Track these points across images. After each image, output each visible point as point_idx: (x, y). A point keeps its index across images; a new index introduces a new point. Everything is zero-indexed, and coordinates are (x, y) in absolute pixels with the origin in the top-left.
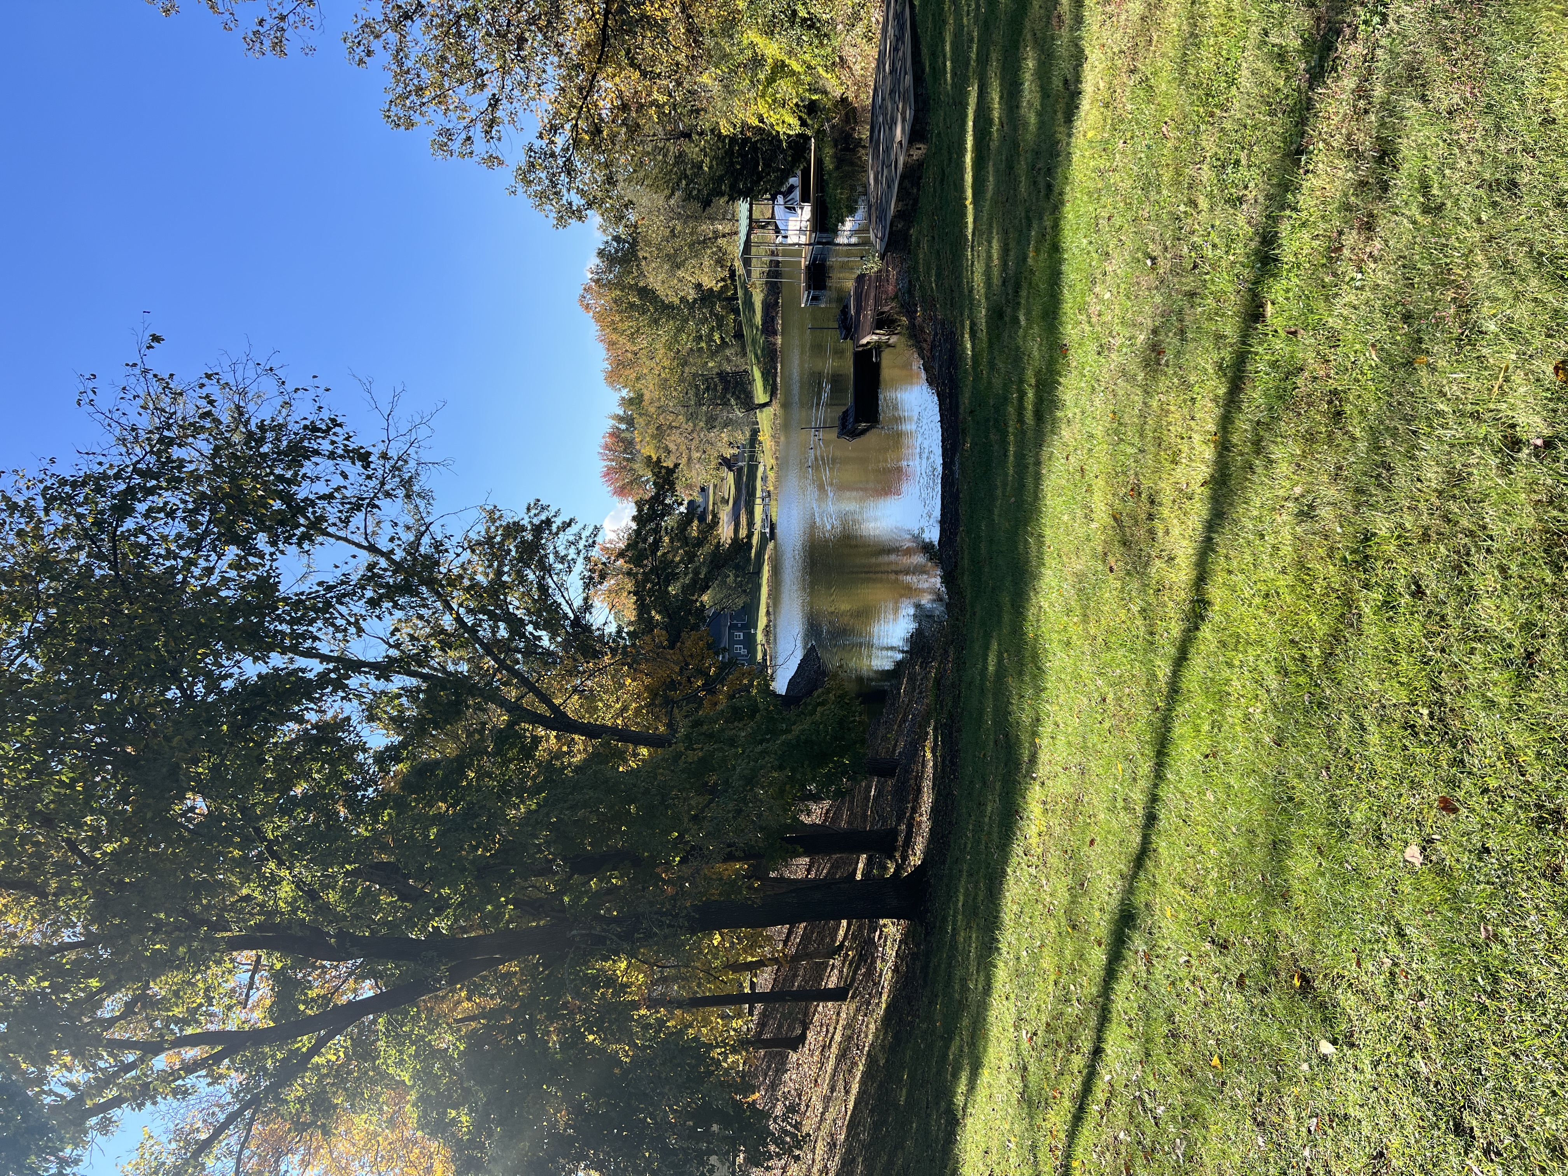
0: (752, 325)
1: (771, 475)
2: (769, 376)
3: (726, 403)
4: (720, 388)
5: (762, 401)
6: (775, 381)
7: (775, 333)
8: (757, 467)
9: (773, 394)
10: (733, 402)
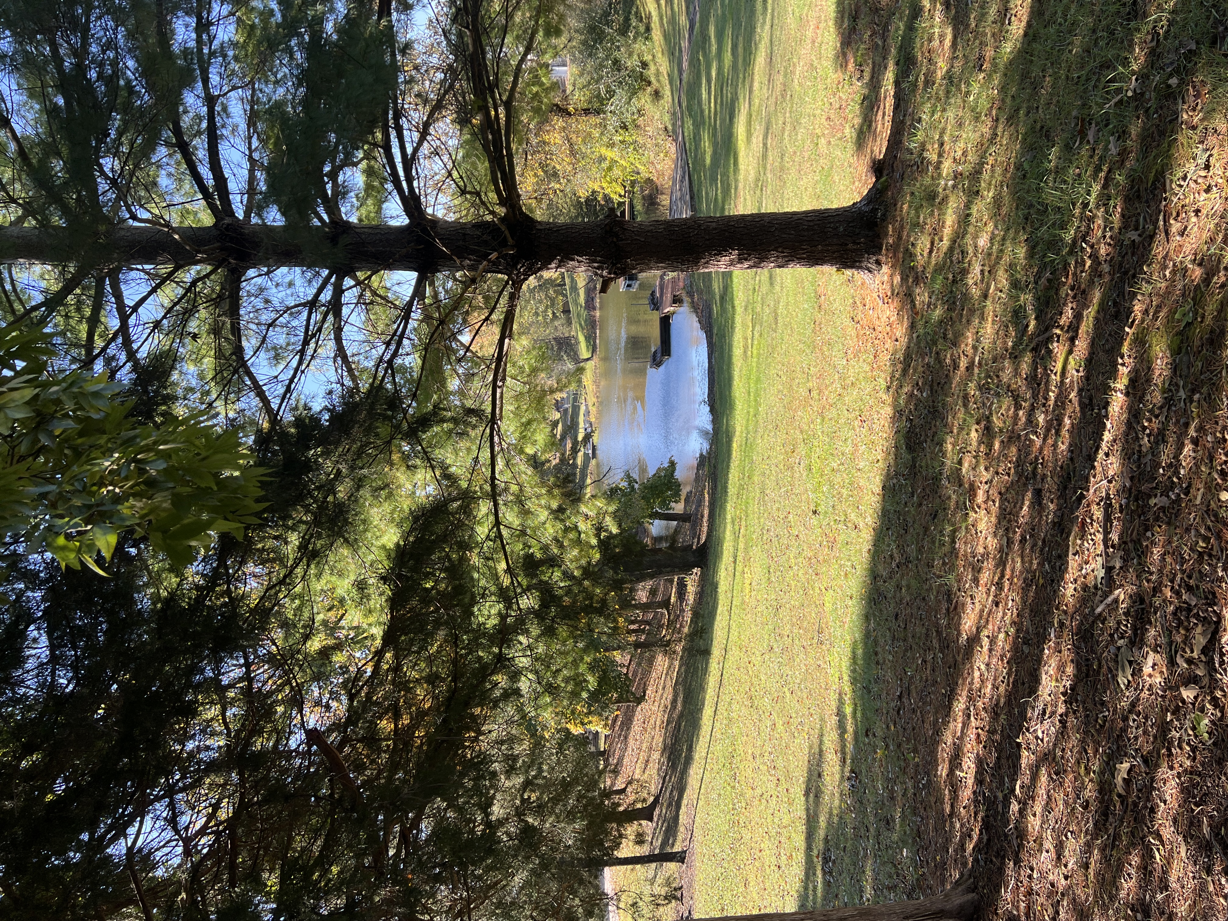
0: (576, 304)
1: (593, 410)
2: (590, 338)
3: (560, 359)
4: (555, 348)
5: (586, 357)
6: (595, 342)
7: (594, 309)
8: (579, 407)
9: (594, 351)
10: (565, 358)
